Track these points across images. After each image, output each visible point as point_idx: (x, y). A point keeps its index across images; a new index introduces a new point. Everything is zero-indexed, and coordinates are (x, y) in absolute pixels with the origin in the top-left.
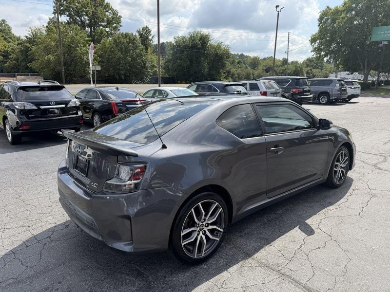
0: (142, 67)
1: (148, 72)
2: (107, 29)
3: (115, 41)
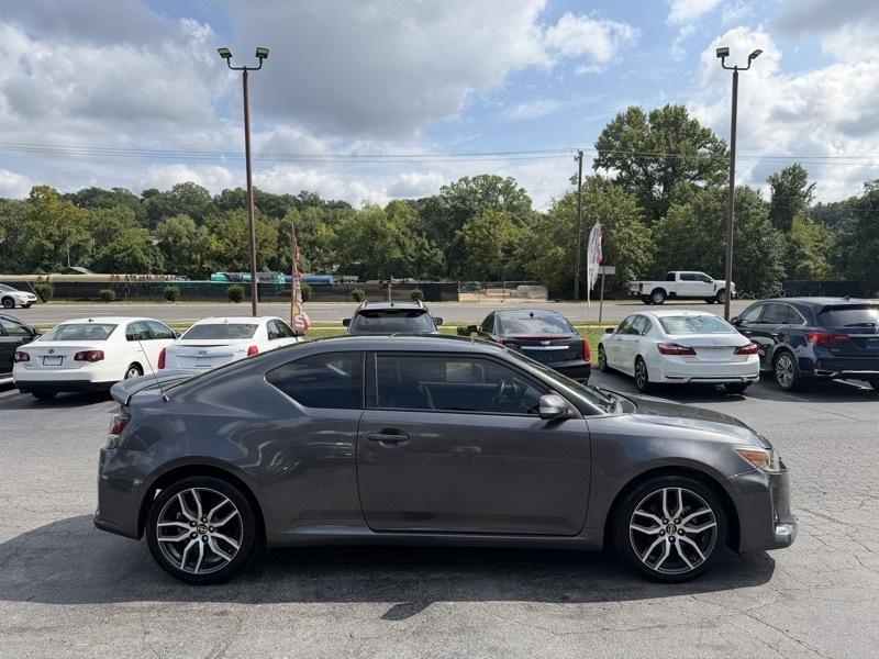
0: (759, 261)
1: (775, 271)
2: (701, 184)
3: (697, 208)
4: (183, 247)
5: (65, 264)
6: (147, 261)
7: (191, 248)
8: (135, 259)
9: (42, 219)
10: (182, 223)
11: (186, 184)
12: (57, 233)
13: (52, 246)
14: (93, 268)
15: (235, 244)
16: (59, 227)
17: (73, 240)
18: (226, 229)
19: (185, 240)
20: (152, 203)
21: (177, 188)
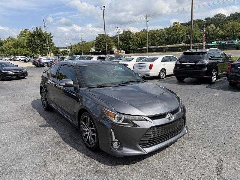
4: (211, 34)
5: (179, 42)
6: (200, 39)
7: (213, 34)
8: (196, 39)
9: (175, 31)
10: (212, 27)
11: (218, 14)
12: (178, 34)
13: (176, 38)
14: (186, 43)
15: (228, 32)
16: (179, 32)
17: (182, 35)
18: (226, 27)
19: (212, 32)
20: (207, 22)
21: (215, 16)
